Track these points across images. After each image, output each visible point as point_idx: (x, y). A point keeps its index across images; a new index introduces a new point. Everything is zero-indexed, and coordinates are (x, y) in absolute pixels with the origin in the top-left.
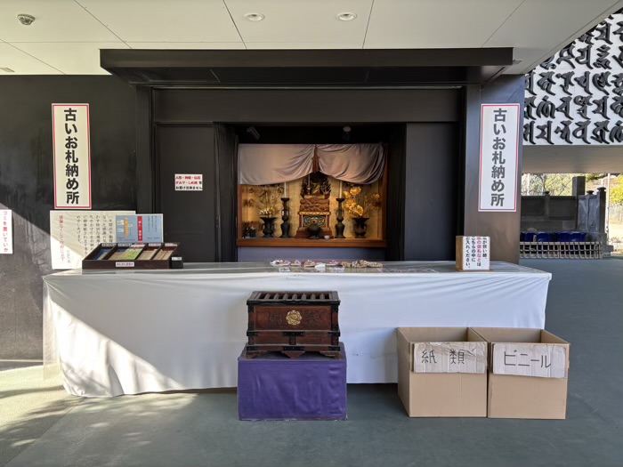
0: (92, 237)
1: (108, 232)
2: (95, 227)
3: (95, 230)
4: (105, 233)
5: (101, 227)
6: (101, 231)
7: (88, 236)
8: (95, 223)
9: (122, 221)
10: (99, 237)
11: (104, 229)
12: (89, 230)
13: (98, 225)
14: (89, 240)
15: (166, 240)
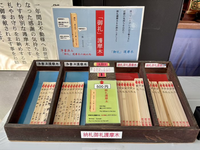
0: (16, 34)
1: (37, 28)
2: (17, 19)
3: (18, 24)
4: (32, 29)
5: (26, 20)
6: (27, 26)
7: (12, 32)
8: (16, 13)
9: (67, 20)
10: (25, 34)
11: (31, 23)
12: (10, 25)
13: (21, 17)
14: (13, 38)
15: (144, 57)
